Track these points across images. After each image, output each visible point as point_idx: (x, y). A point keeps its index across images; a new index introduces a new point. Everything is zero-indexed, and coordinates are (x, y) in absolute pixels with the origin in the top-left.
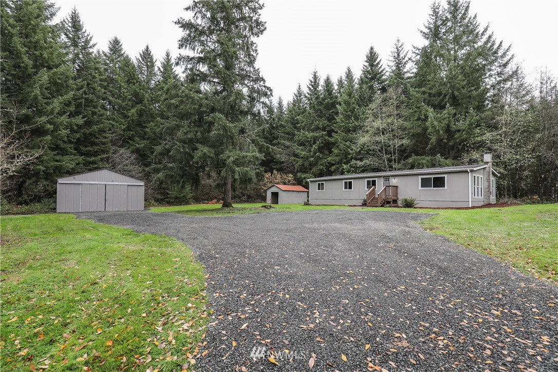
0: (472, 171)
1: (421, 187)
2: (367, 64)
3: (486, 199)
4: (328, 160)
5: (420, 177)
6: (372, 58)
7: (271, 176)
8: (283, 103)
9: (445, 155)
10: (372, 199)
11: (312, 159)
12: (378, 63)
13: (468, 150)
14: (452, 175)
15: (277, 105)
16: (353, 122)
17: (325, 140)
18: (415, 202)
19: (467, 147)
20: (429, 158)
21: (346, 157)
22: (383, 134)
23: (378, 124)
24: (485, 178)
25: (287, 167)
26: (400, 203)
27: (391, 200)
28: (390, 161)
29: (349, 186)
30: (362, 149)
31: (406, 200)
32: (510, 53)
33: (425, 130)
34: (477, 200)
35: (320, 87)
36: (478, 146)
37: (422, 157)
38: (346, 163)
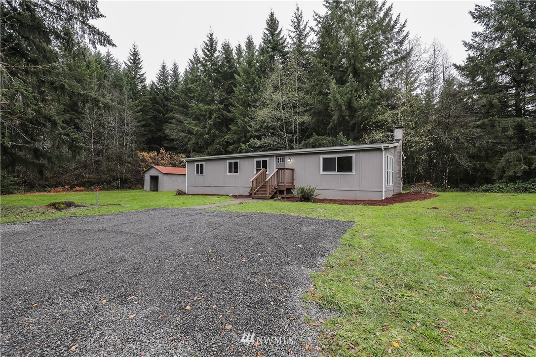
1: (323, 171)
2: (267, 32)
3: (397, 187)
4: (225, 139)
5: (322, 157)
6: (272, 24)
7: (158, 155)
8: (179, 70)
9: (347, 134)
11: (207, 136)
12: (280, 33)
13: (370, 129)
14: (361, 154)
15: (171, 72)
16: (252, 95)
17: (222, 115)
18: (315, 193)
19: (369, 125)
20: (330, 138)
21: (244, 136)
22: (284, 109)
23: (279, 97)
24: (395, 160)
25: (180, 146)
27: (284, 189)
28: (291, 141)
29: (234, 168)
30: (261, 127)
31: (302, 190)
32: (406, 30)
33: (326, 106)
34: (389, 189)
35: (217, 52)
36: (379, 126)
37: (323, 137)
38: (244, 143)
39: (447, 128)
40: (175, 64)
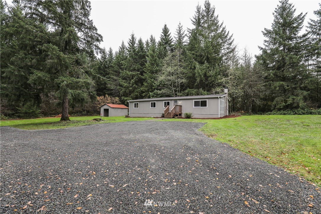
0: (220, 98)
1: (195, 106)
2: (163, 34)
3: (225, 113)
4: (141, 90)
5: (194, 100)
6: (166, 31)
7: (104, 98)
8: (113, 52)
9: (204, 89)
10: (168, 114)
11: (131, 88)
12: (169, 35)
13: (215, 86)
14: (210, 100)
15: (108, 53)
16: (156, 67)
17: (139, 77)
18: (192, 115)
20: (196, 90)
21: (151, 88)
22: (172, 75)
23: (169, 69)
24: (225, 101)
25: (115, 93)
26: (183, 116)
27: (178, 114)
28: (176, 91)
29: (154, 105)
30: (160, 84)
31: (187, 114)
32: (232, 38)
33: (194, 74)
34: (222, 114)
35: (136, 44)
36: (219, 85)
37: (192, 90)
38: (151, 92)
39: (250, 86)
40: (110, 49)
